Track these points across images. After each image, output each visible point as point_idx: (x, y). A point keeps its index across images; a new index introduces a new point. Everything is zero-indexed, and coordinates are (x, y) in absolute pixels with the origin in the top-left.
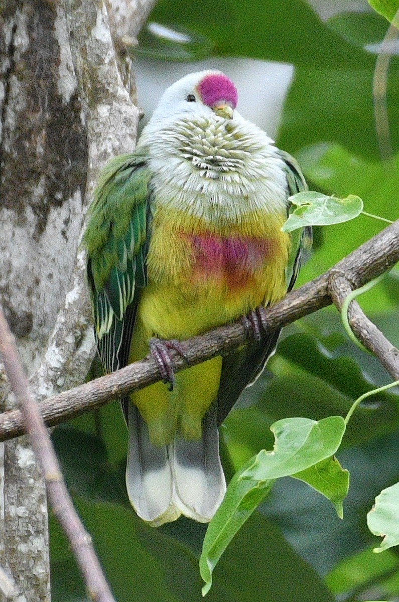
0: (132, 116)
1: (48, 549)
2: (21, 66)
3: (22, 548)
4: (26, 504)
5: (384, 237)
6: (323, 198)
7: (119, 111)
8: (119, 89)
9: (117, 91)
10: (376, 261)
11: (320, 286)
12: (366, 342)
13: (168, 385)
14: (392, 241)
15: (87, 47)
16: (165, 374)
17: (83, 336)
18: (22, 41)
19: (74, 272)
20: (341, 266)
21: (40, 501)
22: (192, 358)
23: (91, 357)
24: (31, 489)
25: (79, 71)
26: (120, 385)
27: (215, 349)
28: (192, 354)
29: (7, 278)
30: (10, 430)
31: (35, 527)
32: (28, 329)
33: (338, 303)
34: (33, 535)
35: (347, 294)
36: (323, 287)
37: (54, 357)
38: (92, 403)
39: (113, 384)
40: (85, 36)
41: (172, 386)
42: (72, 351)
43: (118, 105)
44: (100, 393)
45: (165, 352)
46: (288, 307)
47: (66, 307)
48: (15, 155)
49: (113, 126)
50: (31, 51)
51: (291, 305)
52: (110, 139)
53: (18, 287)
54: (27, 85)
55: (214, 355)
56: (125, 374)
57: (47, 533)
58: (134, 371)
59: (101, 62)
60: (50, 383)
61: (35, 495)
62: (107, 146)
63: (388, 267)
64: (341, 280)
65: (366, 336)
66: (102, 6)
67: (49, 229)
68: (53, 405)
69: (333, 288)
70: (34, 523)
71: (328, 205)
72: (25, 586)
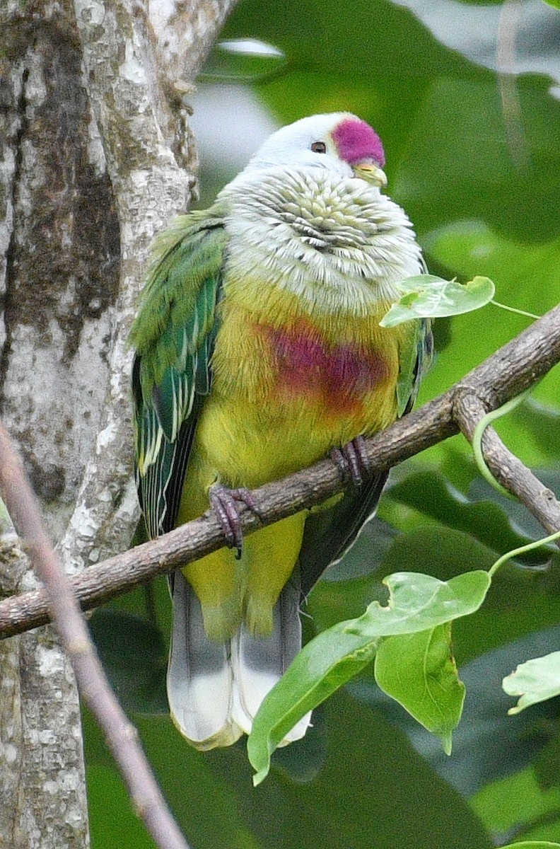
0: (179, 185)
1: (84, 787)
2: (36, 126)
3: (49, 787)
4: (52, 726)
5: (529, 337)
6: (441, 284)
7: (162, 179)
8: (160, 147)
9: (158, 151)
10: (518, 371)
11: (442, 408)
12: (508, 483)
13: (235, 550)
14: (540, 343)
15: (114, 92)
16: (231, 534)
17: (122, 491)
18: (36, 91)
19: (106, 403)
20: (469, 380)
21: (72, 721)
22: (269, 513)
23: (135, 521)
24: (59, 705)
25: (104, 125)
26: (169, 554)
27: (300, 499)
28: (269, 508)
29: (27, 420)
30: (19, 621)
31: (66, 757)
32: (59, 490)
33: (467, 431)
34: (63, 769)
35: (480, 418)
36: (446, 409)
37: (83, 521)
38: (131, 580)
39: (161, 552)
40: (109, 77)
41: (240, 552)
42: (109, 513)
43: (159, 170)
44: (143, 566)
45: (230, 504)
46: (399, 439)
47: (98, 452)
48: (32, 249)
49: (153, 199)
50: (50, 105)
51: (403, 436)
52: (150, 217)
53: (43, 432)
54: (46, 152)
55: (298, 508)
56: (177, 538)
57: (82, 765)
58: (189, 533)
59: (133, 111)
60: (79, 558)
61: (64, 714)
62: (146, 227)
63: (535, 379)
64: (471, 399)
65: (507, 474)
66: (132, 34)
67: (83, 350)
68: (77, 584)
69: (459, 411)
70: (64, 753)
71: (448, 292)
72: (55, 839)
